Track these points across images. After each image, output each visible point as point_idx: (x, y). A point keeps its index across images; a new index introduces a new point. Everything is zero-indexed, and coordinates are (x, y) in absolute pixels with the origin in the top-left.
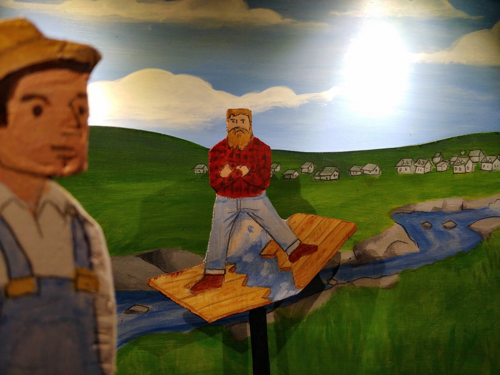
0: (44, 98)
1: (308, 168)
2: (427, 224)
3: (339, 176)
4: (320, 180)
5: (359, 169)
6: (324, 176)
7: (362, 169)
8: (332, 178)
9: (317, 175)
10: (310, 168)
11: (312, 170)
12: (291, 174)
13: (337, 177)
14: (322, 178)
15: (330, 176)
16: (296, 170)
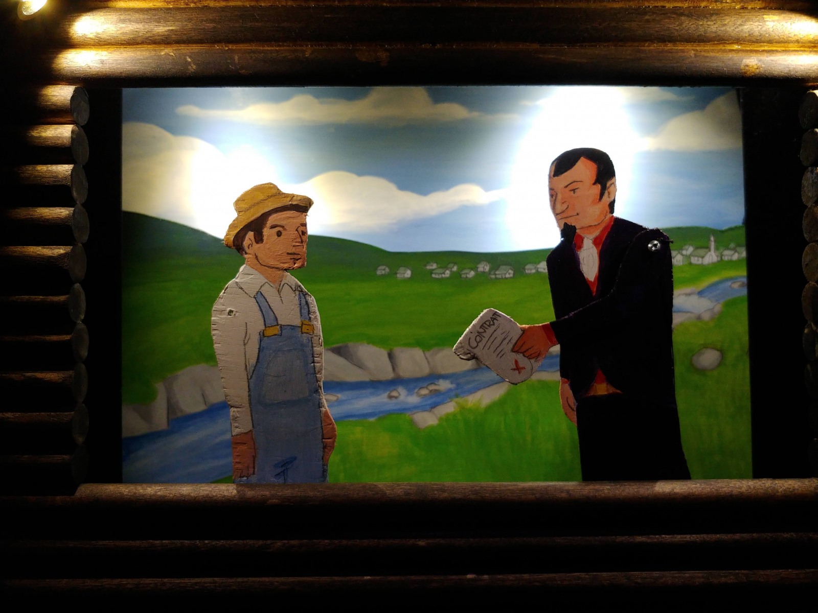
0: (283, 227)
1: (484, 267)
3: (514, 274)
4: (496, 278)
5: (534, 267)
6: (499, 274)
7: (538, 267)
8: (507, 276)
10: (485, 267)
11: (487, 269)
12: (467, 273)
13: (512, 275)
14: (497, 276)
15: (505, 274)
16: (472, 269)
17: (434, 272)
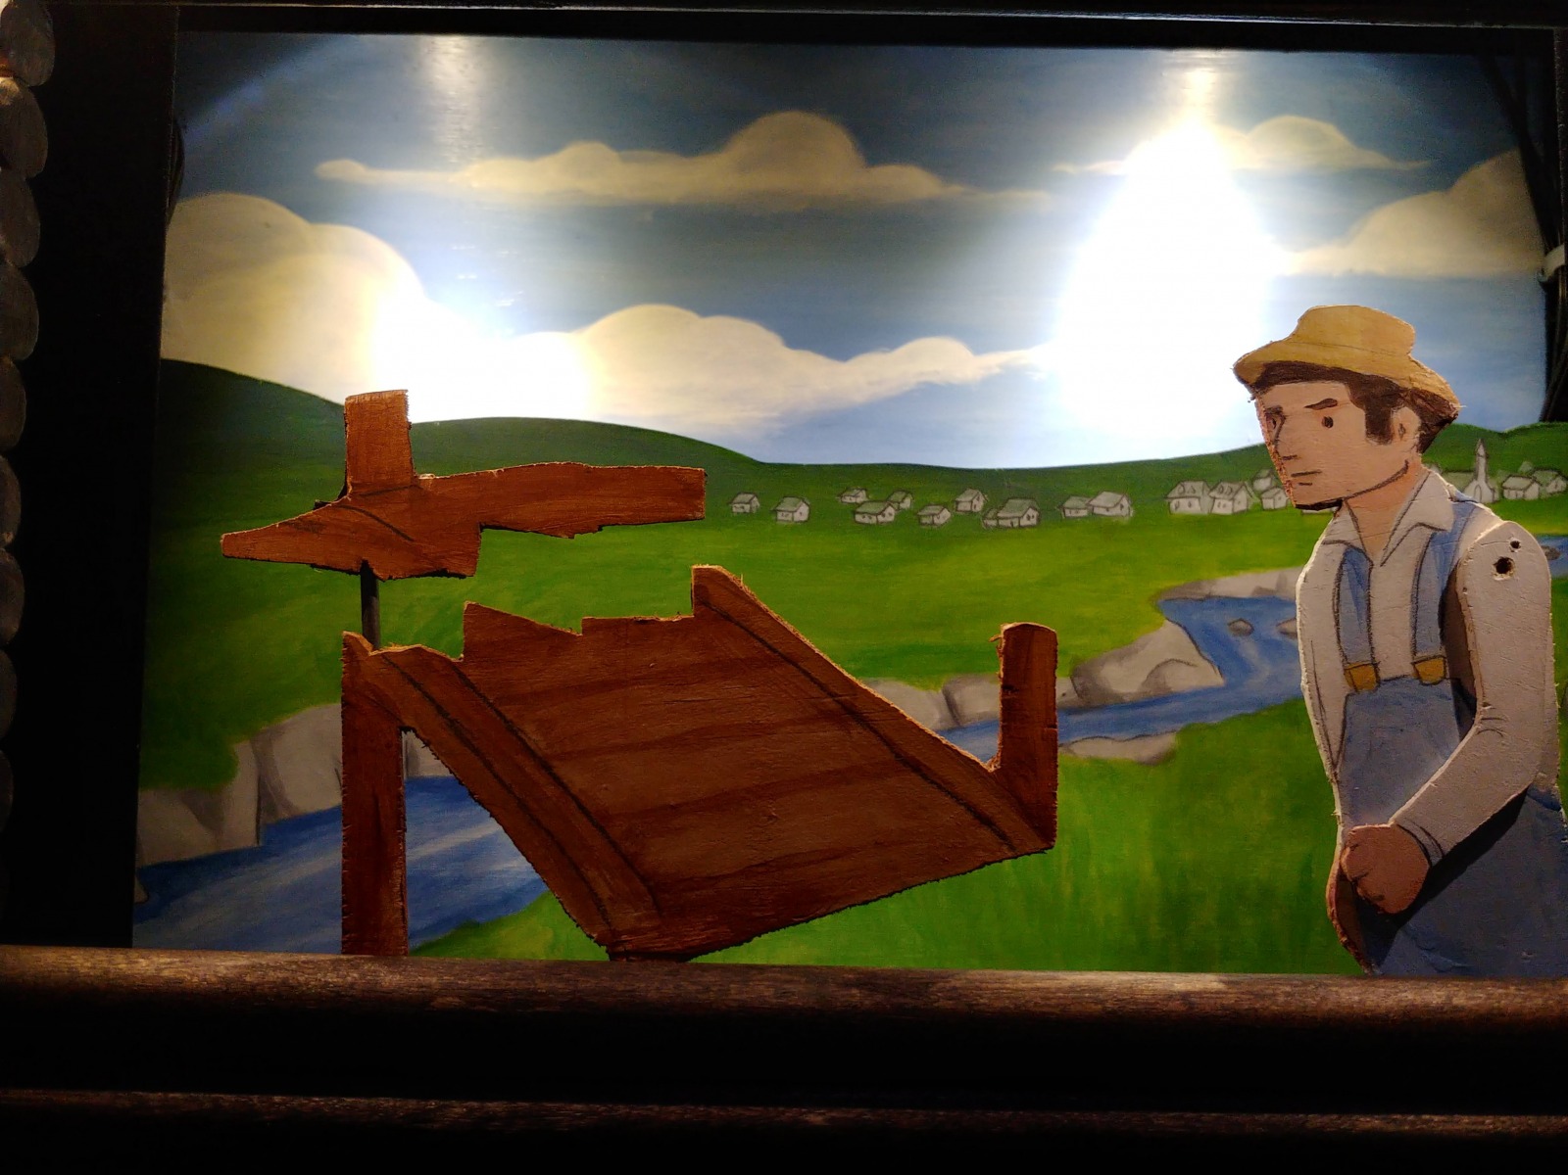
1: (972, 501)
2: (1241, 625)
3: (1039, 520)
4: (998, 526)
5: (1083, 505)
6: (1006, 518)
7: (1092, 503)
8: (1024, 522)
9: (990, 515)
10: (975, 502)
12: (933, 515)
13: (1034, 521)
14: (1001, 522)
15: (1019, 518)
16: (945, 506)
17: (859, 510)
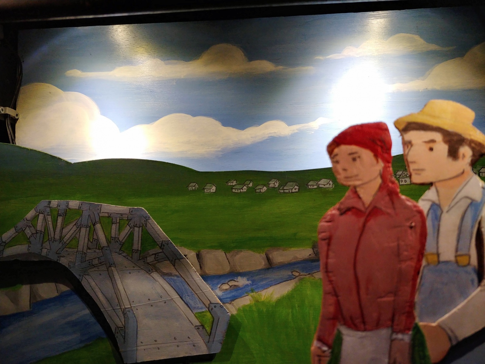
1: (274, 183)
4: (284, 192)
5: (315, 184)
7: (318, 183)
8: (294, 191)
9: (281, 188)
12: (260, 189)
15: (292, 189)
16: (264, 185)
17: (234, 188)
